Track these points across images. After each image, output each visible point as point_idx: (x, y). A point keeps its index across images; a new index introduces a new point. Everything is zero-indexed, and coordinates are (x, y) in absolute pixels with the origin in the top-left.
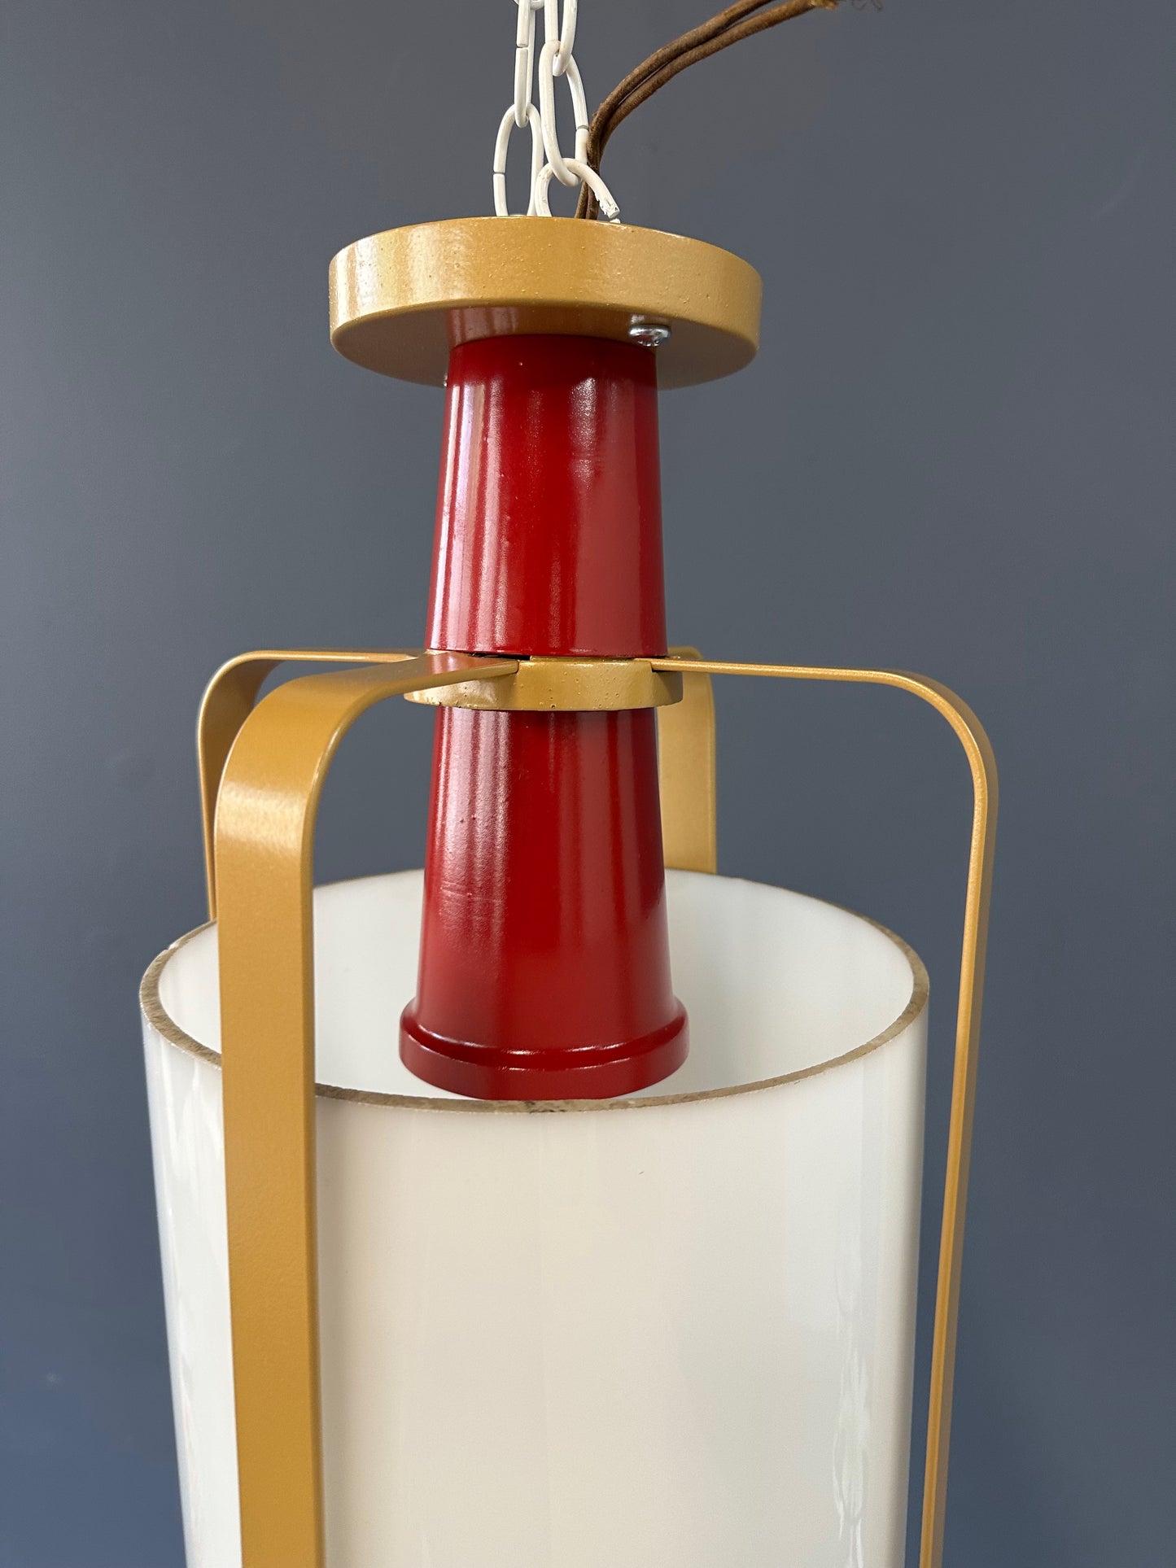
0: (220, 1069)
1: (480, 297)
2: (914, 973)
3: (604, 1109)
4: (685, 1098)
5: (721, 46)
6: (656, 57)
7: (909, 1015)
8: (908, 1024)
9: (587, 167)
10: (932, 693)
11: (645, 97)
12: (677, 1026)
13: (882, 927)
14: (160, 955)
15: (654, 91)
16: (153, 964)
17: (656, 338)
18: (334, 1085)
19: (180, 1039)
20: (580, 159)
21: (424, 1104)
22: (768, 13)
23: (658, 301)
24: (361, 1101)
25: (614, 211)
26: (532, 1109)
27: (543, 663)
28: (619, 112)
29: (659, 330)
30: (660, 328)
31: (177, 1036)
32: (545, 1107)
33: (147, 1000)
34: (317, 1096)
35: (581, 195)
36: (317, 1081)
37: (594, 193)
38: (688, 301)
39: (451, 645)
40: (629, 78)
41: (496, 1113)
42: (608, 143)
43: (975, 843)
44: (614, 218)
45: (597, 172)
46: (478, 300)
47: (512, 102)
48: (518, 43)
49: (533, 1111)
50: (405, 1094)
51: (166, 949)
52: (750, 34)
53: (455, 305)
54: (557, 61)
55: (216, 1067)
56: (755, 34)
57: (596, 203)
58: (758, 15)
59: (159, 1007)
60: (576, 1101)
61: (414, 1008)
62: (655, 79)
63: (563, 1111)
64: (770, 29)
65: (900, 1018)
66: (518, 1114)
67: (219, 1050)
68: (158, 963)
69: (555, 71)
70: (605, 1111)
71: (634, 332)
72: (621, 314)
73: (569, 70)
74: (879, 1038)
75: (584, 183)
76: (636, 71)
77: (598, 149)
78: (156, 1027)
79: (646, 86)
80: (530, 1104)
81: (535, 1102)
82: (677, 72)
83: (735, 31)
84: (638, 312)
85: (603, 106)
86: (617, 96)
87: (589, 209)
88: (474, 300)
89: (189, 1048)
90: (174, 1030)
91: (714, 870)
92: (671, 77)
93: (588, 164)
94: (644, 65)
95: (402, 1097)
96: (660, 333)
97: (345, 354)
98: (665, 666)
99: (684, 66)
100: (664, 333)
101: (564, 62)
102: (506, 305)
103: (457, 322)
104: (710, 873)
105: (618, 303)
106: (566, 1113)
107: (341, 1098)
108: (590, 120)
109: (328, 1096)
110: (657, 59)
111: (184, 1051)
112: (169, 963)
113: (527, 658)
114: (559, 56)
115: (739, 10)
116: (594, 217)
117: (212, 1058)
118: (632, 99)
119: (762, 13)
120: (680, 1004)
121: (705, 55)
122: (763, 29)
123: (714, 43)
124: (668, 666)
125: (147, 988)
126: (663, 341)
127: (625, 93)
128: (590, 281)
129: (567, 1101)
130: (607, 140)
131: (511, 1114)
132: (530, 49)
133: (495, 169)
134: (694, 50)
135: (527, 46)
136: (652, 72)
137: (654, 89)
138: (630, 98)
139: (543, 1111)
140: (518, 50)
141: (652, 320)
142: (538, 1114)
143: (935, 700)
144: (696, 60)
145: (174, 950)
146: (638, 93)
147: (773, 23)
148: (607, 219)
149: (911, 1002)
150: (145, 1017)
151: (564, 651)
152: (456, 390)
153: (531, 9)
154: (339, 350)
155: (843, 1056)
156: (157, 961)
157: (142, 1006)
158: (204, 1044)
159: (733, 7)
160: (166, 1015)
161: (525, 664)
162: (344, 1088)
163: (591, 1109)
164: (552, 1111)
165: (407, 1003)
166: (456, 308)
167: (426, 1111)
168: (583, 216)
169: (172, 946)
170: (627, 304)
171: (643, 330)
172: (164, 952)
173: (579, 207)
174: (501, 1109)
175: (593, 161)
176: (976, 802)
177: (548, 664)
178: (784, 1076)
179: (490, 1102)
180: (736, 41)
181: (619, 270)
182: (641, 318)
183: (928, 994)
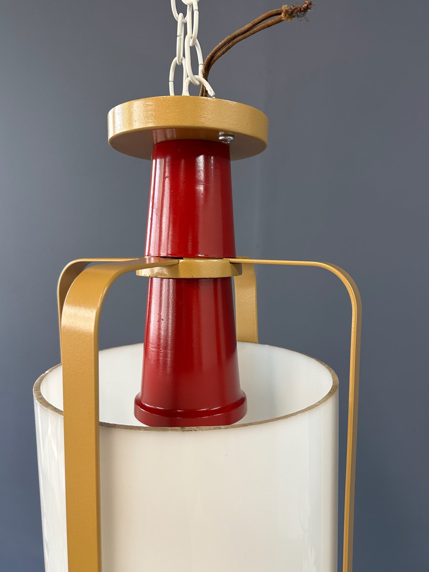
0: (63, 417)
1: (163, 125)
2: (333, 378)
3: (211, 429)
4: (243, 425)
5: (250, 35)
6: (227, 39)
7: (330, 394)
8: (330, 397)
9: (203, 78)
10: (335, 269)
11: (223, 53)
12: (242, 401)
13: (320, 361)
14: (41, 376)
15: (227, 51)
16: (39, 379)
17: (229, 140)
18: (107, 422)
19: (48, 406)
20: (200, 76)
21: (142, 429)
22: (267, 23)
23: (229, 126)
24: (117, 428)
25: (213, 94)
26: (183, 430)
27: (188, 260)
28: (214, 59)
29: (230, 137)
30: (230, 136)
31: (47, 405)
32: (189, 429)
33: (36, 392)
34: (100, 426)
35: (201, 89)
36: (100, 421)
37: (205, 88)
38: (241, 126)
39: (152, 253)
40: (218, 46)
41: (170, 432)
42: (211, 70)
43: (353, 326)
44: (213, 97)
45: (207, 80)
46: (162, 126)
47: (176, 56)
48: (178, 35)
49: (184, 431)
50: (134, 425)
51: (44, 373)
52: (261, 30)
53: (153, 128)
54: (191, 41)
55: (62, 416)
56: (263, 30)
57: (206, 92)
58: (263, 23)
59: (41, 394)
60: (201, 427)
61: (140, 395)
62: (227, 47)
63: (196, 430)
64: (268, 28)
65: (327, 395)
66: (178, 432)
67: (62, 410)
68: (41, 378)
69: (191, 45)
70: (212, 431)
71: (221, 138)
72: (215, 132)
73: (196, 44)
74: (319, 402)
75: (202, 84)
76: (220, 44)
77: (207, 72)
78: (39, 402)
79: (224, 49)
80: (183, 428)
81: (185, 427)
82: (235, 44)
83: (255, 29)
84: (222, 130)
85: (208, 56)
86: (213, 53)
87: (204, 94)
88: (160, 126)
89: (52, 409)
90: (46, 403)
91: (257, 342)
92: (233, 46)
93: (203, 77)
94: (223, 42)
95: (133, 426)
96: (230, 138)
97: (114, 147)
98: (235, 261)
99: (237, 42)
100: (231, 138)
101: (194, 41)
102: (171, 128)
103: (154, 135)
104: (256, 343)
105: (214, 127)
106: (197, 431)
107: (109, 427)
108: (204, 61)
109: (104, 426)
110: (227, 40)
111: (49, 410)
112: (45, 378)
113: (182, 258)
114: (192, 39)
115: (256, 22)
116: (206, 96)
117: (60, 413)
118: (219, 54)
119: (265, 23)
120: (244, 393)
121: (245, 38)
122: (265, 28)
123: (248, 33)
124: (236, 261)
125: (36, 387)
126: (231, 141)
127: (216, 52)
128: (203, 119)
129: (197, 427)
130: (210, 69)
131: (175, 432)
132: (182, 37)
133: (170, 80)
134: (241, 36)
135: (181, 36)
136: (225, 44)
137: (227, 50)
138: (218, 54)
139: (188, 431)
140: (178, 38)
141: (227, 133)
142: (186, 432)
143: (336, 272)
144: (242, 40)
145: (47, 374)
146: (221, 51)
147: (269, 26)
148: (210, 97)
149: (331, 389)
150: (35, 398)
151: (194, 255)
152: (154, 161)
153: (182, 23)
154: (112, 146)
155: (305, 409)
156: (40, 378)
157: (34, 394)
158: (57, 408)
159: (254, 21)
160: (43, 397)
161: (181, 261)
162: (111, 423)
163: (207, 430)
164: (191, 431)
165: (137, 394)
166: (154, 129)
167: (142, 431)
168: (202, 96)
169: (46, 372)
170: (217, 127)
171: (223, 137)
172: (43, 374)
173: (200, 93)
174: (172, 430)
175: (206, 76)
176: (353, 310)
177: (190, 260)
178: (282, 417)
179: (167, 428)
180: (256, 33)
181: (214, 115)
182: (223, 133)
183: (338, 386)
